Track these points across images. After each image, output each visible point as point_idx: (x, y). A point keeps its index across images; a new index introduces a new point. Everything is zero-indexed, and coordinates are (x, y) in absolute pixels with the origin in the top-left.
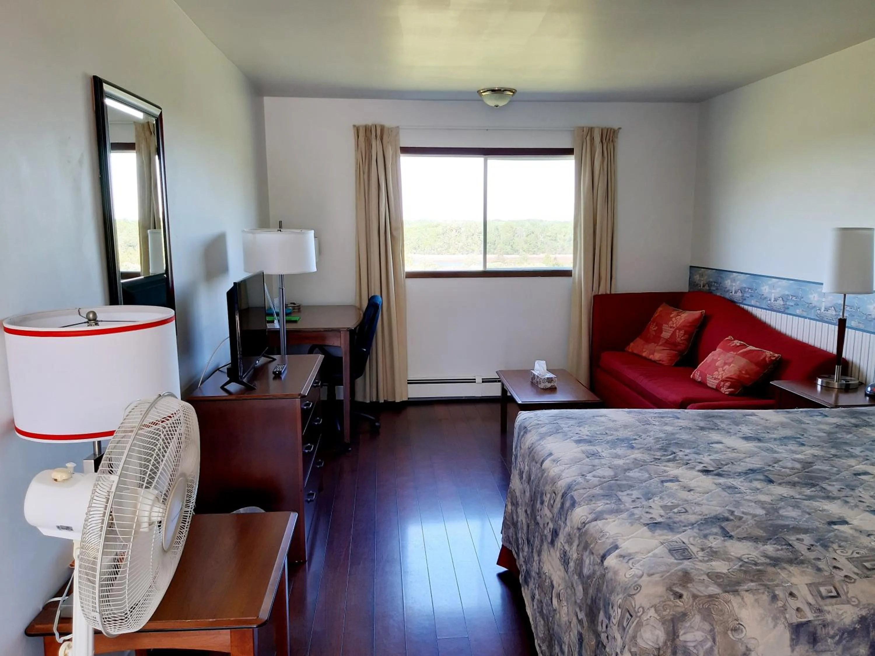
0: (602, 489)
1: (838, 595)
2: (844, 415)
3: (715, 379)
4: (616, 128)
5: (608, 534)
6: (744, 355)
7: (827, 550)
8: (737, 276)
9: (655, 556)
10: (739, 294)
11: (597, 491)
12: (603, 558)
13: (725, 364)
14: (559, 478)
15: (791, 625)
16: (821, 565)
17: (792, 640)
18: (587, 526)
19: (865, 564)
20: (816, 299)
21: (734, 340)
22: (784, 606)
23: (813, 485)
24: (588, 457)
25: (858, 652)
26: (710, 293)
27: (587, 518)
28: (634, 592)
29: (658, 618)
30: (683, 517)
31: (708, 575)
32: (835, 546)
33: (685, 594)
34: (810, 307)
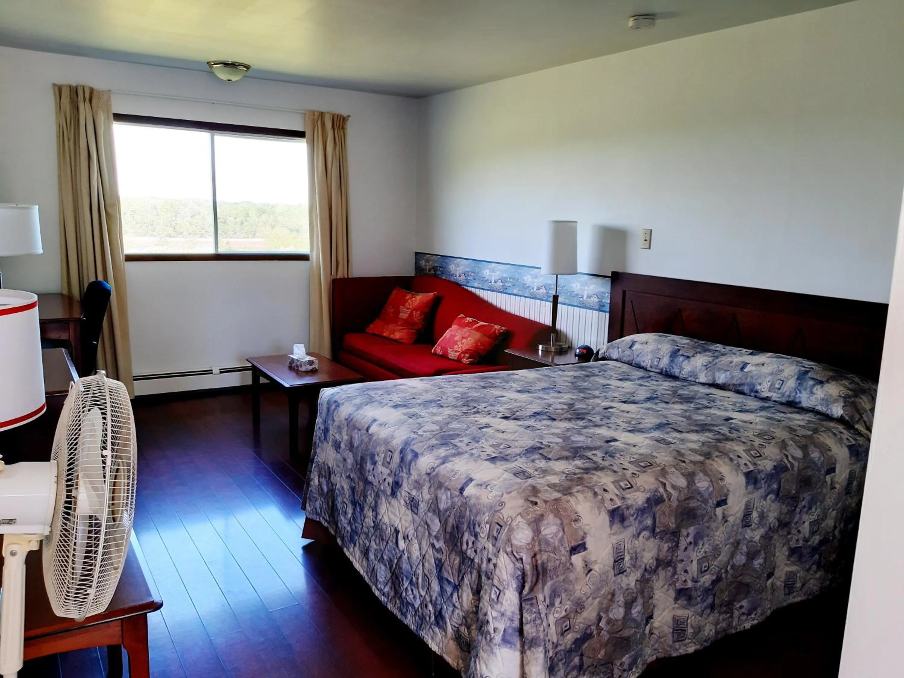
0: (437, 440)
1: (632, 487)
2: (576, 369)
3: (456, 352)
4: (345, 115)
5: (460, 472)
6: (478, 329)
7: (614, 459)
8: (461, 261)
9: (505, 479)
10: (463, 277)
11: (434, 442)
12: (462, 490)
13: (463, 338)
14: (392, 437)
15: (608, 511)
16: (615, 468)
17: (610, 521)
18: (437, 470)
19: (640, 464)
20: (529, 280)
21: (466, 317)
22: (602, 499)
23: (583, 419)
24: (411, 418)
25: (647, 523)
26: (436, 276)
27: (435, 463)
28: (500, 508)
29: (525, 521)
30: (509, 451)
31: (548, 485)
32: (618, 455)
33: (538, 501)
34: (525, 287)
